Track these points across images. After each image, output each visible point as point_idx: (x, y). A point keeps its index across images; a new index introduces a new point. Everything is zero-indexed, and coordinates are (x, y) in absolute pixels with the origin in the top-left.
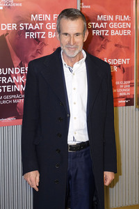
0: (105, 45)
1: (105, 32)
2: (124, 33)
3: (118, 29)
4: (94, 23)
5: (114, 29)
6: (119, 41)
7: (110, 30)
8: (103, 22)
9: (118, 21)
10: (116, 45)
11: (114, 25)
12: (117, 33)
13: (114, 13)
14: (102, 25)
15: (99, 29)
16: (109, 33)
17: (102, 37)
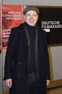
0: (11, 23)
1: (11, 18)
2: (19, 19)
3: (17, 17)
4: (7, 15)
5: (15, 17)
6: (17, 22)
7: (13, 17)
8: (11, 14)
9: (16, 14)
10: (16, 24)
11: (15, 16)
12: (16, 19)
13: (15, 11)
14: (10, 16)
15: (9, 17)
16: (13, 19)
17: (10, 20)
